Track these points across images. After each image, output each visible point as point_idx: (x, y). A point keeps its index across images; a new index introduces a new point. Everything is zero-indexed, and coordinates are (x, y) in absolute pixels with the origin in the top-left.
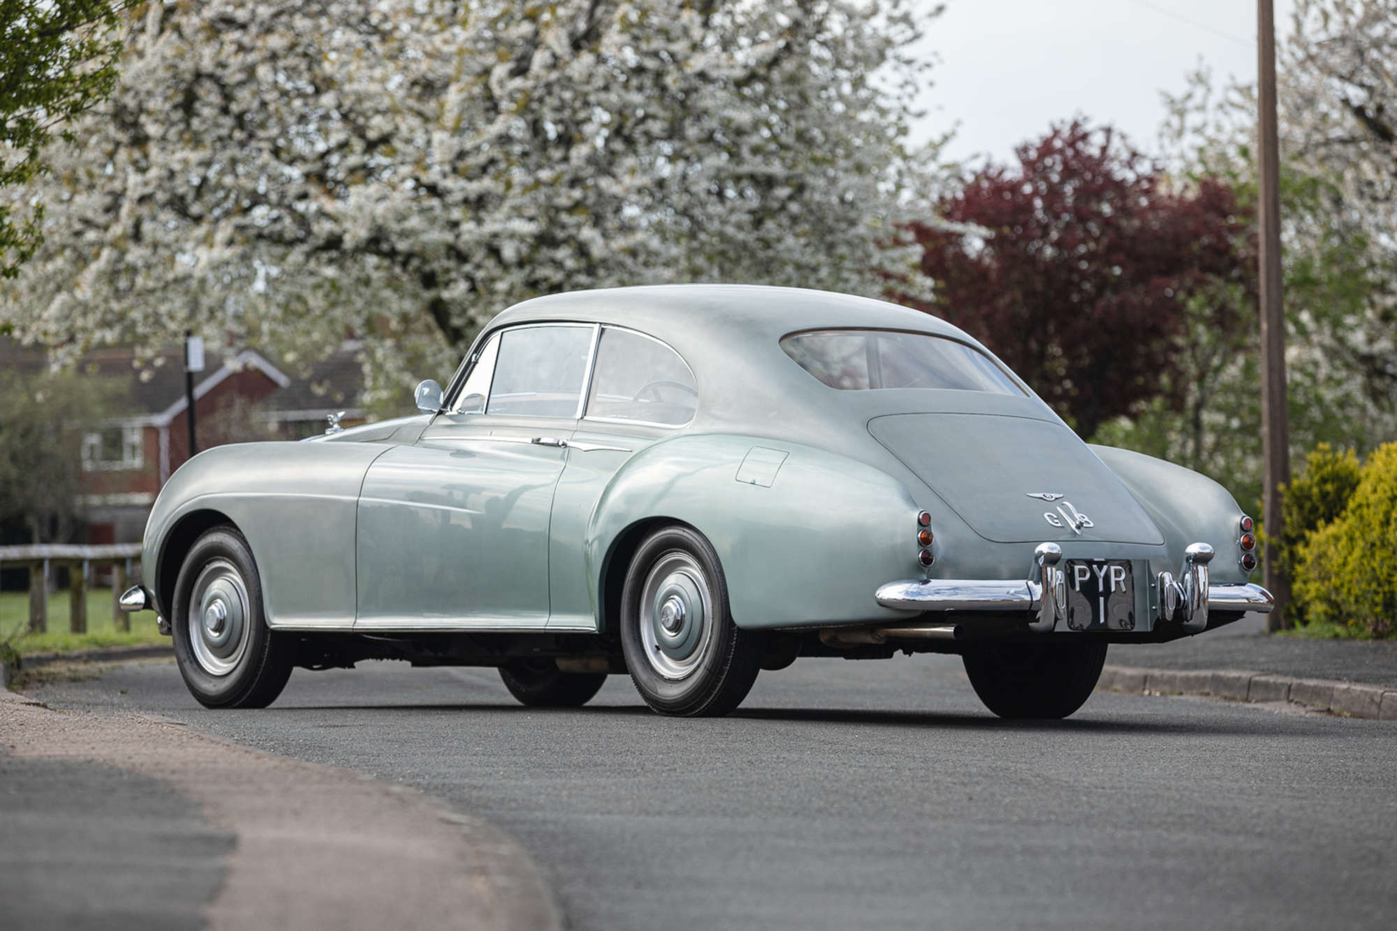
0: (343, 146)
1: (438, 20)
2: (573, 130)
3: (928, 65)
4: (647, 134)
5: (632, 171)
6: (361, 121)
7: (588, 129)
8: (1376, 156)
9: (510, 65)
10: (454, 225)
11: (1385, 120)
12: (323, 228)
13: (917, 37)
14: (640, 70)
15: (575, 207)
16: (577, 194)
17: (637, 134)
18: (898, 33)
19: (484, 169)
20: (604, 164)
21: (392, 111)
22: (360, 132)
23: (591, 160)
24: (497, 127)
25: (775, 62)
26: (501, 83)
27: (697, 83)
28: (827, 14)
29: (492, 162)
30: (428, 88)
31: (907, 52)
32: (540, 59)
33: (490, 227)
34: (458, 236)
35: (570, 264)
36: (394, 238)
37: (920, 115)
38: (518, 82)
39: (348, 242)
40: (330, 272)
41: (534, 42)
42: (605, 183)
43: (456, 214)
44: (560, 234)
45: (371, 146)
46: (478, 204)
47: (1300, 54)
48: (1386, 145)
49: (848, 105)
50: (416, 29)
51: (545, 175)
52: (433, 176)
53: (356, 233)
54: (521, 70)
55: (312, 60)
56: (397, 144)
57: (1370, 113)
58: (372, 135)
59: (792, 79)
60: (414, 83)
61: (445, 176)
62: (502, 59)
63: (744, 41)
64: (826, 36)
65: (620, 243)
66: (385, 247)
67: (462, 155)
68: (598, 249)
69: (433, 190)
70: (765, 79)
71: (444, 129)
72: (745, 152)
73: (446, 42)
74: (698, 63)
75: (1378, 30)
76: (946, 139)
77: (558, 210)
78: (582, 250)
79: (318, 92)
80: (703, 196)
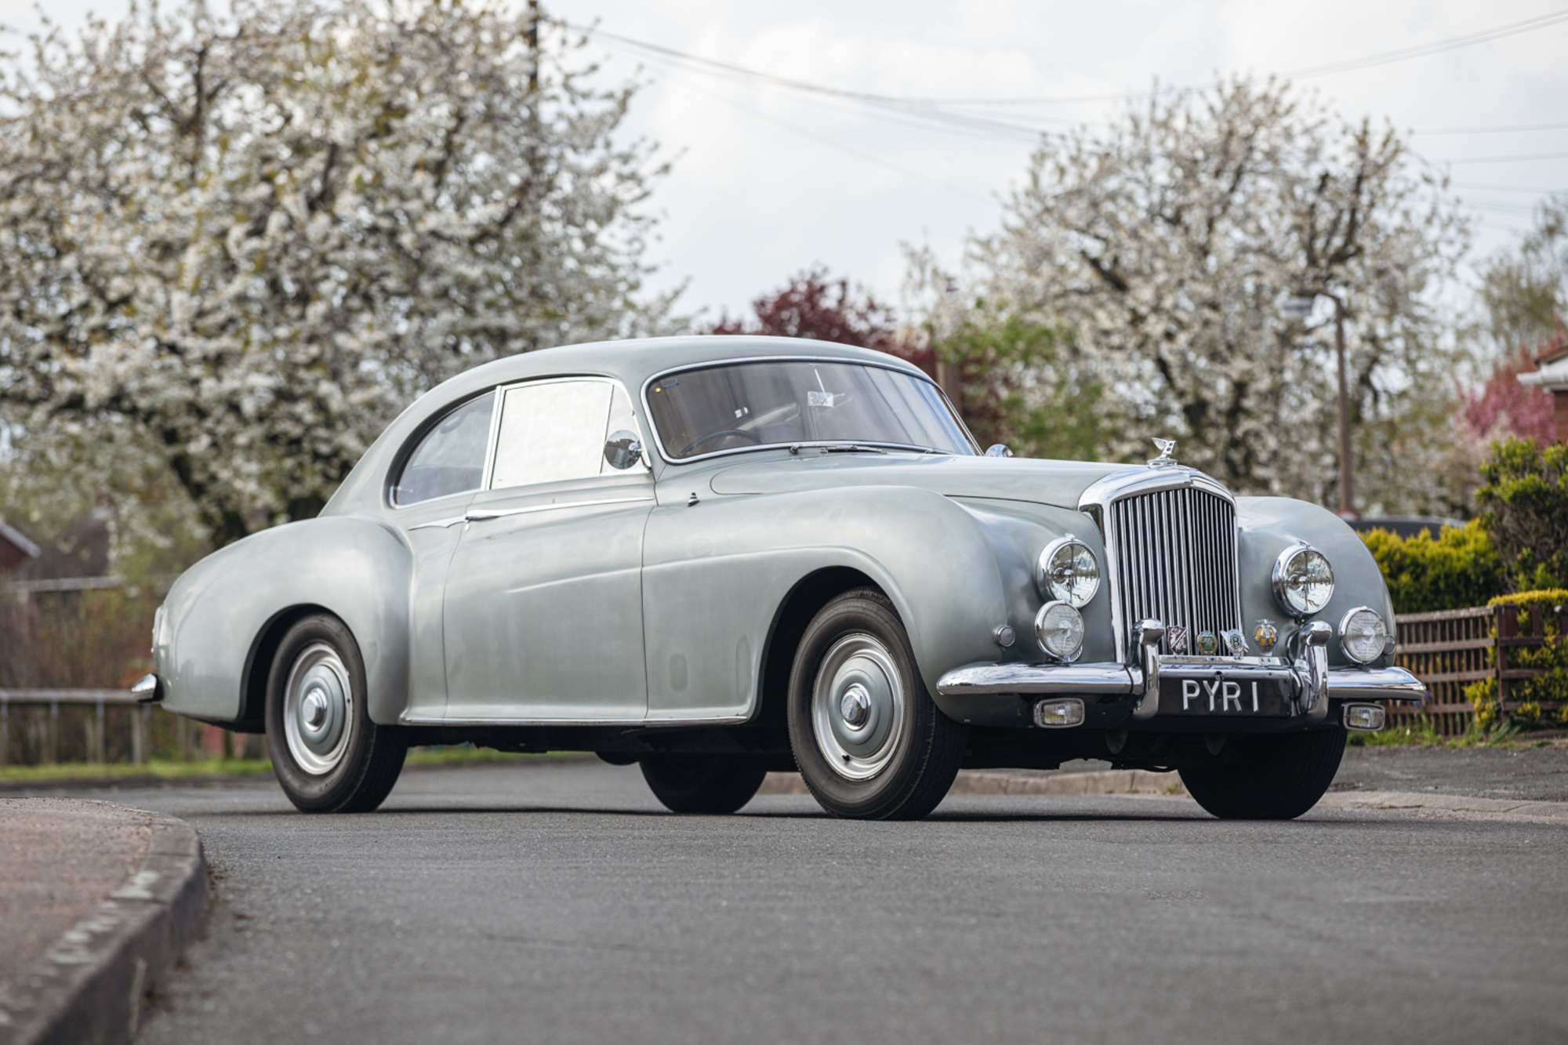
0: (85, 308)
1: (177, 184)
2: (310, 288)
3: (654, 222)
4: (383, 290)
5: (370, 327)
6: (101, 282)
7: (325, 287)
8: (1112, 307)
9: (247, 226)
10: (195, 382)
11: (1119, 272)
12: (66, 387)
13: (646, 195)
14: (374, 230)
15: (313, 363)
16: (314, 350)
17: (374, 289)
18: (627, 191)
19: (222, 328)
20: (340, 320)
21: (134, 272)
22: (101, 293)
23: (329, 317)
24: (237, 286)
25: (507, 219)
26: (239, 244)
27: (430, 240)
28: (557, 173)
29: (231, 320)
30: (167, 249)
31: (635, 210)
32: (276, 221)
33: (230, 383)
34: (198, 393)
35: (309, 418)
36: (135, 398)
37: (651, 270)
38: (254, 243)
39: (91, 401)
40: (74, 428)
41: (272, 203)
42: (342, 339)
43: (196, 371)
44: (298, 390)
45: (111, 307)
46: (217, 362)
47: (1038, 207)
48: (1118, 295)
49: (581, 261)
50: (154, 192)
51: (283, 332)
52: (172, 336)
53: (97, 391)
54: (258, 231)
55: (54, 223)
56: (137, 303)
57: (1106, 265)
58: (113, 295)
59: (525, 237)
60: (153, 245)
61: (184, 334)
62: (240, 220)
63: (476, 200)
64: (556, 195)
65: (358, 397)
66: (126, 404)
67: (201, 314)
68: (336, 404)
69: (173, 349)
70: (498, 237)
71: (182, 288)
72: (480, 308)
73: (185, 205)
74: (432, 221)
75: (1112, 183)
76: (677, 294)
77: (296, 366)
78: (320, 405)
79: (59, 254)
80: (438, 351)
